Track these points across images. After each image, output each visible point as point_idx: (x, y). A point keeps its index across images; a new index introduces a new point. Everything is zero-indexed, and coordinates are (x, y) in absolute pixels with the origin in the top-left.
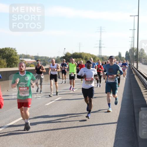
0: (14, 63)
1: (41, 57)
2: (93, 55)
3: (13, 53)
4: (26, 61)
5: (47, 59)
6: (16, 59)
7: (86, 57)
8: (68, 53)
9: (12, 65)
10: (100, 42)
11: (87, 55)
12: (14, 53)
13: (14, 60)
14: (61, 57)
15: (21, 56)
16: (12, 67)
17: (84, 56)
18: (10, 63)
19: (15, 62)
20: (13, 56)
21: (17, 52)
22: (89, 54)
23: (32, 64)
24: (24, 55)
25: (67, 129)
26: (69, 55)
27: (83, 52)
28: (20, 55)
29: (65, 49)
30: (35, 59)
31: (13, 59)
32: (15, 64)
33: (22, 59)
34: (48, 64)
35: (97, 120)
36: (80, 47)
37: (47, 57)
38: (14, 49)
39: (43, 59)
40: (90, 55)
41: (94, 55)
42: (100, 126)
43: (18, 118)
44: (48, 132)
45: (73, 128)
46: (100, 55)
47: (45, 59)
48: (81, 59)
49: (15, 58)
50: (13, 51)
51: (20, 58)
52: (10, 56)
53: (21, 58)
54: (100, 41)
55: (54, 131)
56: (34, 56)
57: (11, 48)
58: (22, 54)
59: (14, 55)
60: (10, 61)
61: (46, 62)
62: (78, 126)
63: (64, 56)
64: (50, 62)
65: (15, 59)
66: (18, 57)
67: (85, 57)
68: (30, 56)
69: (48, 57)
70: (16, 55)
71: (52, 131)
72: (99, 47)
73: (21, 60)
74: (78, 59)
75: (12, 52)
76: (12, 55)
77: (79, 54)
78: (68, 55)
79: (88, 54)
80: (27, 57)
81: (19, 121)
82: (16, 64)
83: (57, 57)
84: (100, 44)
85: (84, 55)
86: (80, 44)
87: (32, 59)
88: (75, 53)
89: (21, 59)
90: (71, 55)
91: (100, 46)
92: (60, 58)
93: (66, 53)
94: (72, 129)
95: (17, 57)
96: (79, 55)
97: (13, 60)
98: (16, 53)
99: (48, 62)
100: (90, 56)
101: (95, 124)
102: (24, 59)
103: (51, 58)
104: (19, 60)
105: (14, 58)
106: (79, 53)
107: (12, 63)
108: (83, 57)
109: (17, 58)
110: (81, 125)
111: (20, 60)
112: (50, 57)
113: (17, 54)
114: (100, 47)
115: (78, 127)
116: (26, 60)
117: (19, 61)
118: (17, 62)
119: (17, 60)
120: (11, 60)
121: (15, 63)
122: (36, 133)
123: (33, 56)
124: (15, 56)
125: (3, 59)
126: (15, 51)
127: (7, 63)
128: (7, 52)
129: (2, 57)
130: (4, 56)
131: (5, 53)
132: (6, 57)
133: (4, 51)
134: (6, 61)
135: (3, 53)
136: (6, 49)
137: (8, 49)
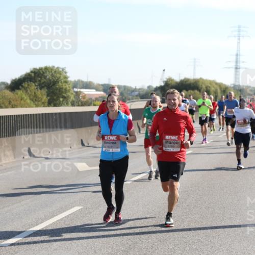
0: (62, 98)
2: (222, 84)
3: (60, 78)
4: (85, 95)
5: (128, 90)
6: (66, 90)
7: (206, 87)
8: (170, 79)
9: (58, 102)
10: (237, 59)
11: (210, 84)
12: (62, 78)
13: (62, 92)
14: (157, 87)
15: (76, 84)
16: (59, 106)
17: (204, 87)
18: (55, 97)
19: (64, 95)
20: (60, 84)
21: (68, 75)
22: (213, 81)
23: (98, 101)
24: (82, 82)
25: (168, 233)
26: (173, 84)
27: (201, 79)
28: (75, 81)
29: (164, 70)
30: (104, 91)
31: (60, 89)
32: (63, 101)
33: (79, 90)
34: (129, 99)
35: (229, 216)
36: (194, 68)
37: (128, 87)
38: (63, 69)
40: (216, 84)
41: (225, 85)
42: (236, 228)
44: (129, 237)
45: (181, 232)
46: (236, 84)
47: (125, 90)
48: (196, 91)
49: (64, 87)
50: (60, 73)
51: (73, 88)
52: (55, 83)
53: (76, 88)
54: (237, 55)
55: (142, 236)
56: (103, 85)
57: (58, 68)
58: (79, 80)
59: (62, 81)
60: (55, 94)
61: (125, 97)
62: (191, 227)
63: (163, 84)
64: (133, 96)
65: (63, 90)
66: (71, 86)
67: (205, 89)
68: (94, 84)
69: (131, 87)
70: (66, 82)
71: (139, 236)
72: (234, 67)
73: (77, 93)
74: (190, 92)
75: (58, 75)
76: (58, 82)
77: (192, 82)
78: (170, 83)
79: (211, 82)
80: (88, 85)
81: (72, 214)
82: (66, 100)
83: (149, 87)
84: (237, 62)
85: (203, 83)
86: (195, 62)
87: (97, 90)
88: (185, 79)
89: (75, 90)
90: (176, 83)
91: (236, 65)
92: (153, 89)
93: (165, 80)
94: (177, 233)
95: (67, 86)
96: (193, 84)
97: (59, 91)
98: (66, 77)
99: (130, 97)
100: (215, 86)
101: (226, 225)
102: (82, 90)
103: (136, 89)
104: (72, 91)
105: (62, 88)
106: (194, 80)
107: (58, 98)
108: (201, 88)
109: (68, 88)
110: (197, 226)
111: (75, 92)
112: (134, 88)
113: (69, 79)
114: (236, 68)
115: (190, 230)
116: (86, 93)
117: (72, 94)
118: (68, 96)
119: (69, 91)
120: (55, 91)
121: (64, 97)
123: (99, 85)
124: (64, 84)
125: (41, 89)
126: (64, 74)
127: (49, 98)
128: (49, 76)
129: (40, 85)
130: (43, 83)
131: (45, 77)
132: (45, 86)
133: (43, 73)
134: (46, 94)
135: (41, 78)
136: (46, 68)
137: (51, 70)
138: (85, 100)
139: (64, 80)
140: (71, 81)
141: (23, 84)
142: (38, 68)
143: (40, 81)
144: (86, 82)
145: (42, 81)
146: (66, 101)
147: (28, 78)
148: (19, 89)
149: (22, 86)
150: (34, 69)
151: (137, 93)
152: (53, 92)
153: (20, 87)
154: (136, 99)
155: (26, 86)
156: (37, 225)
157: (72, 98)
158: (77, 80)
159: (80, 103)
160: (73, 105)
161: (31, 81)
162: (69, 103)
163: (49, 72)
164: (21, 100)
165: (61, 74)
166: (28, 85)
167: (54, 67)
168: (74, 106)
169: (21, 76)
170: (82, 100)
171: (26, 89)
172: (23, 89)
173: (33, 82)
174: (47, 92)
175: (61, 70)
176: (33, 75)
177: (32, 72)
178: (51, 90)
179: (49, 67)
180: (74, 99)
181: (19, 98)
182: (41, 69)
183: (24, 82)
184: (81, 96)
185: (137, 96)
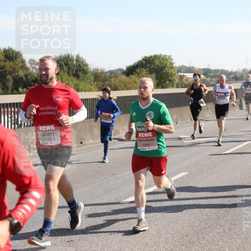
0: (169, 81)
1: (214, 70)
3: (166, 64)
4: (188, 78)
5: (226, 73)
6: (171, 74)
9: (165, 85)
12: (168, 64)
15: (180, 69)
16: (165, 88)
18: (162, 81)
19: (170, 78)
20: (167, 69)
21: (173, 61)
24: (185, 67)
28: (179, 66)
30: (204, 74)
31: (167, 74)
32: (169, 83)
33: (182, 74)
37: (225, 71)
38: (169, 57)
39: (218, 74)
43: (177, 174)
49: (170, 72)
51: (178, 73)
52: (163, 68)
53: (180, 72)
56: (203, 69)
57: (164, 56)
58: (182, 66)
59: (169, 67)
60: (162, 78)
65: (170, 75)
66: (176, 70)
68: (195, 69)
69: (227, 71)
70: (172, 68)
73: (181, 76)
75: (165, 62)
76: (165, 68)
80: (189, 70)
81: (179, 178)
83: (244, 70)
89: (180, 74)
92: (248, 72)
95: (173, 71)
97: (166, 75)
98: (172, 64)
102: (185, 74)
104: (177, 75)
105: (169, 73)
107: (165, 81)
109: (173, 73)
111: (179, 76)
112: (231, 71)
113: (174, 65)
116: (188, 76)
117: (177, 77)
118: (174, 79)
119: (174, 75)
120: (163, 75)
121: (170, 81)
122: (209, 200)
123: (200, 69)
124: (170, 69)
125: (150, 74)
126: (170, 61)
127: (157, 81)
128: (157, 62)
129: (150, 70)
130: (153, 69)
131: (154, 64)
132: (154, 71)
133: (153, 60)
134: (155, 78)
135: (151, 65)
136: (155, 56)
137: (160, 57)
138: (188, 83)
139: (171, 66)
140: (176, 67)
141: (136, 70)
142: (148, 56)
143: (150, 67)
144: (189, 68)
145: (152, 67)
146: (172, 84)
147: (140, 65)
148: (133, 74)
149: (136, 72)
150: (146, 57)
151: (233, 76)
152: (161, 76)
153: (134, 72)
154: (232, 81)
155: (139, 71)
156: (151, 187)
157: (177, 81)
158: (181, 66)
159: (183, 85)
160: (177, 87)
161: (142, 67)
162: (175, 85)
163: (158, 59)
164: (135, 83)
165: (167, 61)
166: (141, 71)
167: (161, 55)
168: (179, 88)
169: (135, 63)
170: (186, 82)
171: (138, 74)
172: (136, 74)
173: (145, 68)
174: (156, 76)
175: (167, 57)
176: (144, 62)
177: (143, 60)
178: (159, 75)
179: (158, 55)
180: (178, 82)
181: (132, 81)
182: (151, 57)
183: (137, 68)
184: (184, 79)
185: (233, 78)
